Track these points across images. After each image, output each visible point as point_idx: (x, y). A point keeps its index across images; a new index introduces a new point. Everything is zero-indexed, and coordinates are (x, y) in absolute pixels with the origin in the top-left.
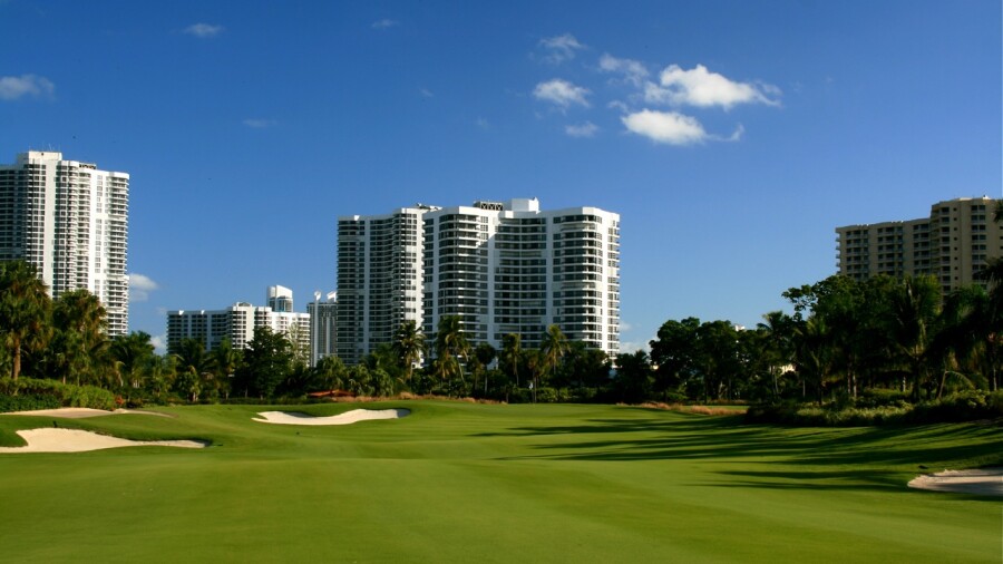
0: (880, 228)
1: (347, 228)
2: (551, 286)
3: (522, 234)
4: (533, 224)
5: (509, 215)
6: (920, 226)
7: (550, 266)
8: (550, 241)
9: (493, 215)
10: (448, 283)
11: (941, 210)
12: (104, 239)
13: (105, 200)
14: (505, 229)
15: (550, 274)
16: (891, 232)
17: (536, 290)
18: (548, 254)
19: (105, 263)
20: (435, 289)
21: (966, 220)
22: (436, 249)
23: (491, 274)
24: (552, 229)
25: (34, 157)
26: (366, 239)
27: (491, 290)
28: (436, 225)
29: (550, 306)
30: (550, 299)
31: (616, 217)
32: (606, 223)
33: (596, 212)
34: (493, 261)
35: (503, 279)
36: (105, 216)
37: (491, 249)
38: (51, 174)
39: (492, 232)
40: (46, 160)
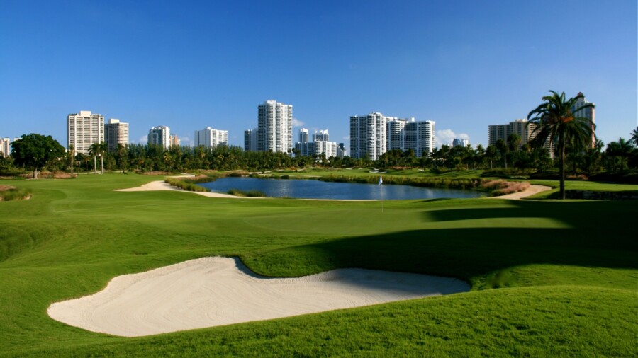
0: (499, 126)
1: (353, 119)
2: (418, 140)
3: (411, 127)
4: (414, 124)
5: (408, 122)
6: (507, 126)
7: (418, 135)
8: (418, 129)
9: (404, 122)
10: (393, 139)
11: (511, 123)
12: (287, 124)
13: (286, 113)
14: (407, 127)
15: (418, 137)
16: (501, 127)
17: (414, 141)
18: (417, 132)
19: (287, 131)
20: (389, 141)
21: (516, 126)
22: (390, 129)
23: (403, 137)
24: (418, 126)
25: (269, 102)
26: (359, 122)
27: (403, 141)
28: (390, 125)
29: (418, 145)
30: (418, 143)
31: (434, 122)
32: (431, 124)
33: (429, 122)
34: (404, 134)
35: (406, 138)
36: (287, 118)
37: (403, 131)
38: (274, 107)
39: (403, 127)
40: (272, 103)
